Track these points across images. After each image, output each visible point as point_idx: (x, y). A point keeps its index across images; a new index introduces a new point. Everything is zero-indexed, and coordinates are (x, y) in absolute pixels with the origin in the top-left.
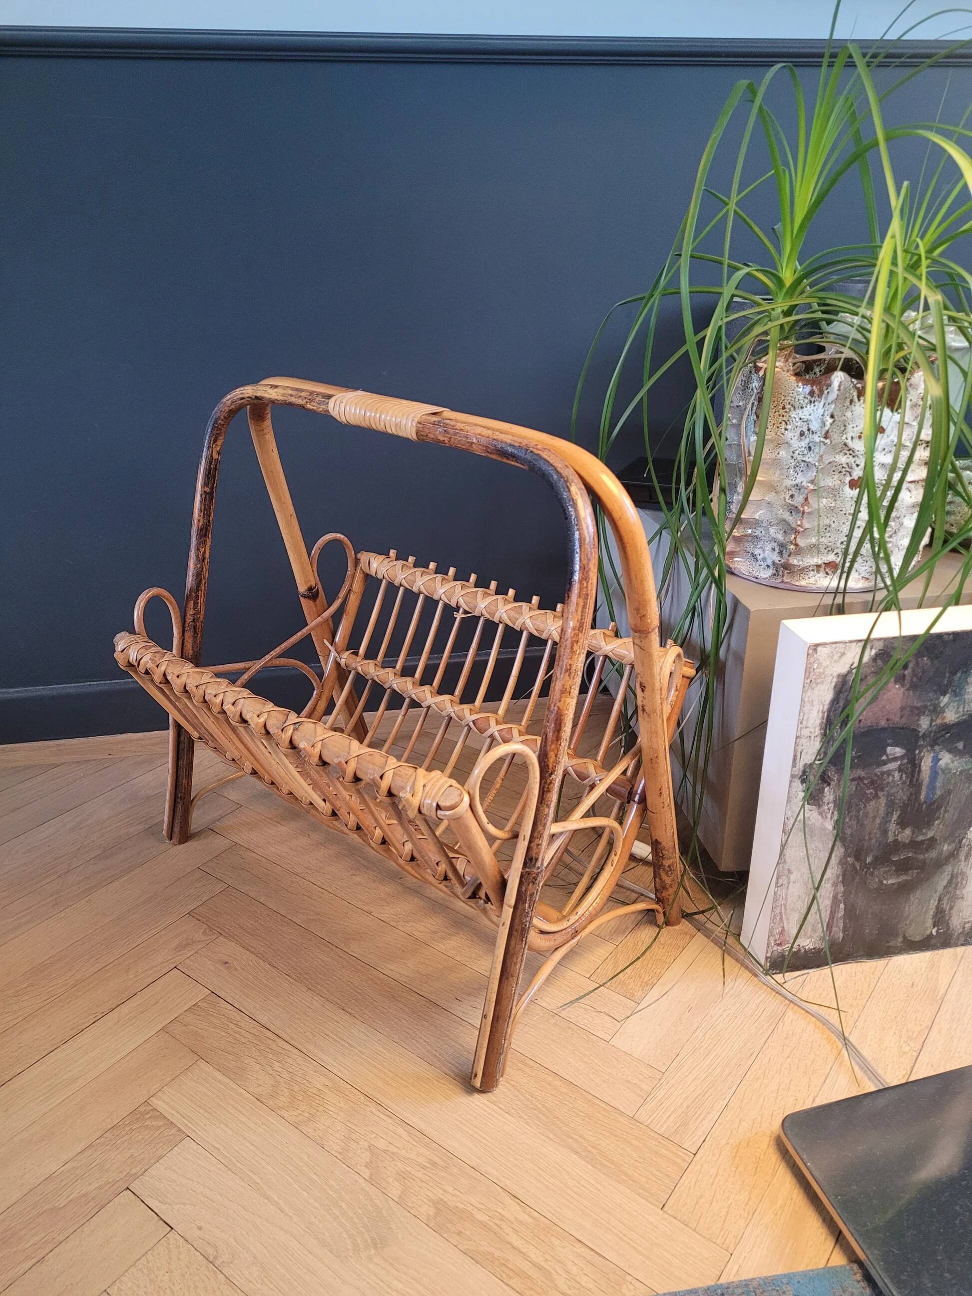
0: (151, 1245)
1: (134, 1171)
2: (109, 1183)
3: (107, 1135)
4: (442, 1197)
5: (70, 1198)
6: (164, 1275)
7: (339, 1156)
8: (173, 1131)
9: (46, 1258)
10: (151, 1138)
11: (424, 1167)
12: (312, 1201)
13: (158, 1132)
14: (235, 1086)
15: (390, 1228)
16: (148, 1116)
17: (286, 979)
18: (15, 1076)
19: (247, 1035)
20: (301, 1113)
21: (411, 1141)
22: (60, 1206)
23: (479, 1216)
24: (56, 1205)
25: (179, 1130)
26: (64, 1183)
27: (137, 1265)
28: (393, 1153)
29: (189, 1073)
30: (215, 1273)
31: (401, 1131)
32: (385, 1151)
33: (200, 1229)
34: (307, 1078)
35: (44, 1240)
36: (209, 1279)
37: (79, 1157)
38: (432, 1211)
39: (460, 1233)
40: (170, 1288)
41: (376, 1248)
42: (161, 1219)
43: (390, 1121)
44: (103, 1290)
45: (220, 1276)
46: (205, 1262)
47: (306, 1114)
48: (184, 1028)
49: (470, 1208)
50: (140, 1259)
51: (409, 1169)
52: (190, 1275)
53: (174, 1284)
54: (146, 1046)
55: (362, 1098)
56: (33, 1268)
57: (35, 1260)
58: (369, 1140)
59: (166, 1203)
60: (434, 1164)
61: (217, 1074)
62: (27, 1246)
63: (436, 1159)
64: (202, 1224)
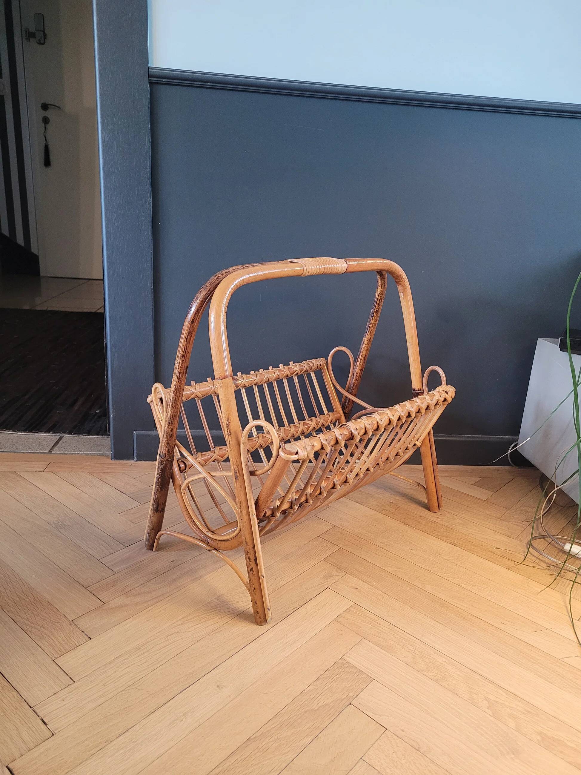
0: (377, 737)
1: (350, 695)
2: (338, 700)
3: (327, 673)
4: (542, 731)
5: (320, 705)
6: (392, 754)
7: (469, 700)
8: (364, 676)
9: (320, 736)
10: (353, 678)
11: (523, 713)
12: (463, 724)
13: (356, 675)
14: (390, 655)
15: (517, 744)
16: (346, 666)
17: (395, 601)
18: (260, 636)
19: (385, 629)
20: (436, 674)
21: (509, 697)
22: (316, 708)
23: (569, 744)
24: (313, 708)
25: (367, 675)
26: (312, 697)
27: (374, 746)
28: (502, 703)
29: (360, 645)
30: (422, 756)
31: (500, 691)
32: (495, 701)
33: (403, 731)
34: (431, 656)
35: (313, 726)
36: (420, 759)
37: (315, 683)
38: (539, 738)
39: (561, 752)
40: (399, 761)
41: (514, 754)
42: (378, 723)
43: (491, 685)
44: (360, 758)
45: (426, 758)
46: (414, 750)
47: (440, 676)
48: (347, 620)
49: (562, 739)
50: (374, 743)
51: (515, 713)
52: (408, 755)
53: (401, 760)
54: (329, 628)
55: (470, 671)
56: (314, 741)
57: (313, 737)
58: (483, 694)
59: (377, 715)
60: (529, 712)
61: (377, 648)
62: (305, 728)
63: (529, 710)
64: (403, 728)
